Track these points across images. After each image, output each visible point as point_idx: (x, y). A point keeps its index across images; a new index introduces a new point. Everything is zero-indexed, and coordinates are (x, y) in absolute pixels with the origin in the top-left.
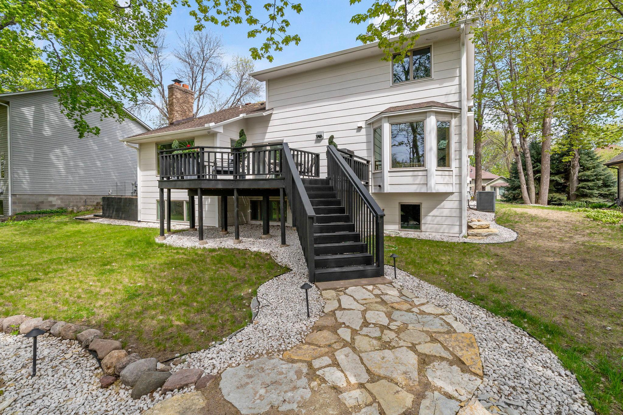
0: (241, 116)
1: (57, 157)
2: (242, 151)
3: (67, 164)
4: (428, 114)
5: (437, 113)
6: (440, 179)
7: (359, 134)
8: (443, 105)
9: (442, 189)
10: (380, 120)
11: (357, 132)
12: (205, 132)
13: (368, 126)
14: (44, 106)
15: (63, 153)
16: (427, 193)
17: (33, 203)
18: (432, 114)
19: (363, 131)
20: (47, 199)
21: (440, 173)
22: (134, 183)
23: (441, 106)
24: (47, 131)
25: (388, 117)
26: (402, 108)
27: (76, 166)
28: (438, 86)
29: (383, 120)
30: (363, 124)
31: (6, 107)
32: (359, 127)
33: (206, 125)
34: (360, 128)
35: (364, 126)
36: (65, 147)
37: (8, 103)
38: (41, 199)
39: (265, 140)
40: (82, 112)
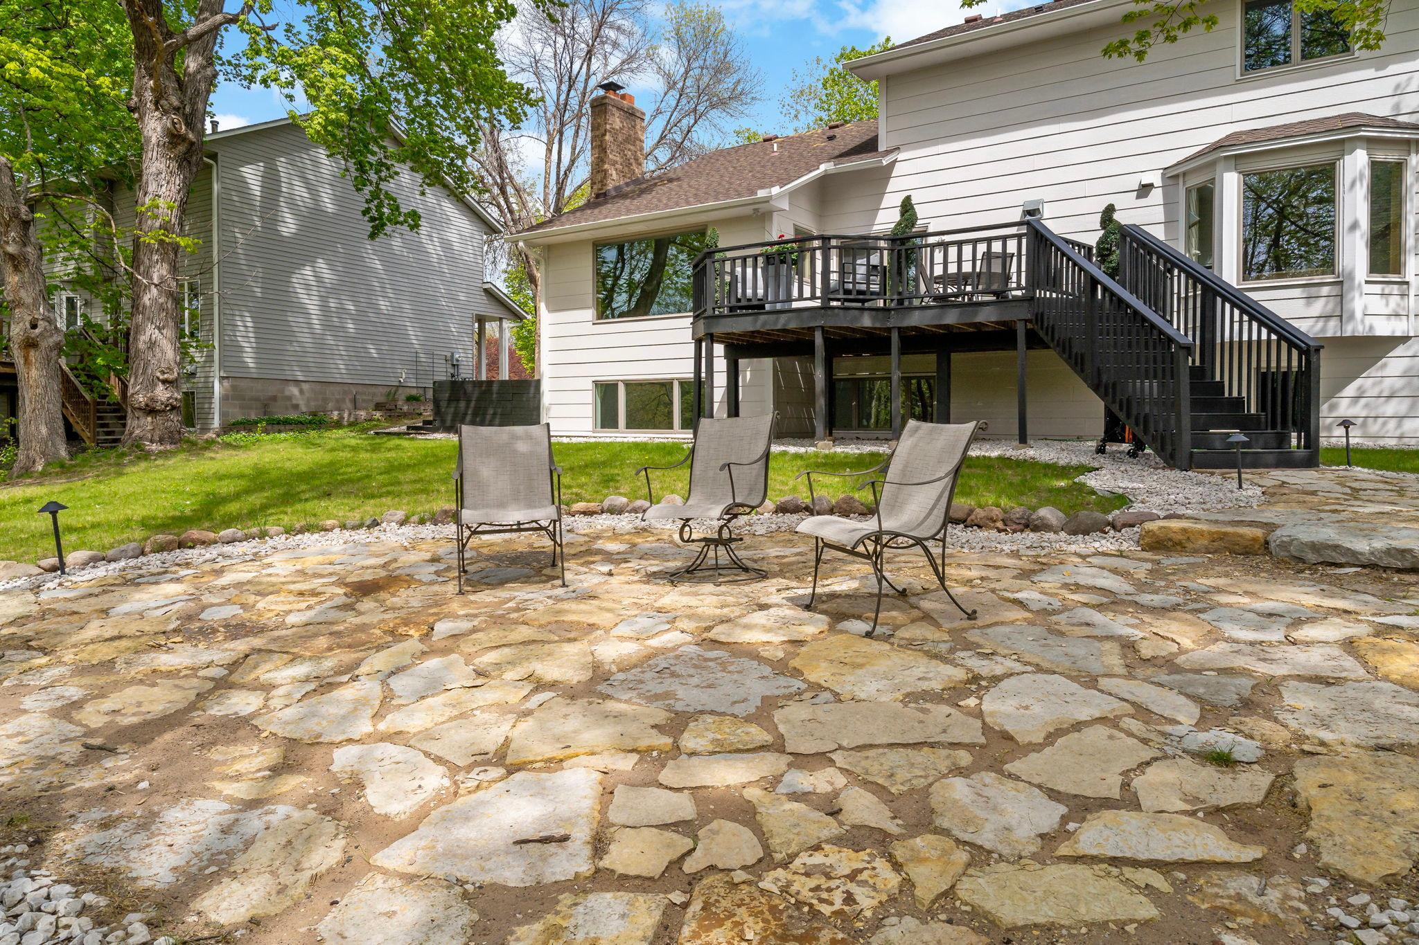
0: (823, 167)
1: (307, 287)
2: (909, 245)
3: (324, 308)
4: (1347, 146)
5: (1370, 141)
6: (1377, 304)
7: (1143, 202)
8: (1385, 122)
9: (1383, 328)
10: (1213, 164)
11: (1138, 197)
12: (748, 210)
13: (1170, 182)
14: (282, 163)
15: (318, 278)
16: (1341, 337)
17: (257, 399)
18: (1358, 144)
19: (1157, 196)
20: (282, 391)
21: (1377, 288)
22: (449, 355)
23: (1382, 123)
24: (289, 226)
25: (1236, 156)
26: (1274, 134)
27: (342, 310)
28: (1371, 73)
29: (1220, 166)
30: (1156, 179)
31: (210, 167)
32: (1144, 186)
33: (761, 193)
34: (1145, 190)
35: (1157, 181)
36: (321, 263)
37: (214, 156)
38: (272, 390)
39: (875, 228)
40: (383, 174)
